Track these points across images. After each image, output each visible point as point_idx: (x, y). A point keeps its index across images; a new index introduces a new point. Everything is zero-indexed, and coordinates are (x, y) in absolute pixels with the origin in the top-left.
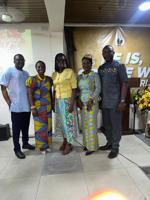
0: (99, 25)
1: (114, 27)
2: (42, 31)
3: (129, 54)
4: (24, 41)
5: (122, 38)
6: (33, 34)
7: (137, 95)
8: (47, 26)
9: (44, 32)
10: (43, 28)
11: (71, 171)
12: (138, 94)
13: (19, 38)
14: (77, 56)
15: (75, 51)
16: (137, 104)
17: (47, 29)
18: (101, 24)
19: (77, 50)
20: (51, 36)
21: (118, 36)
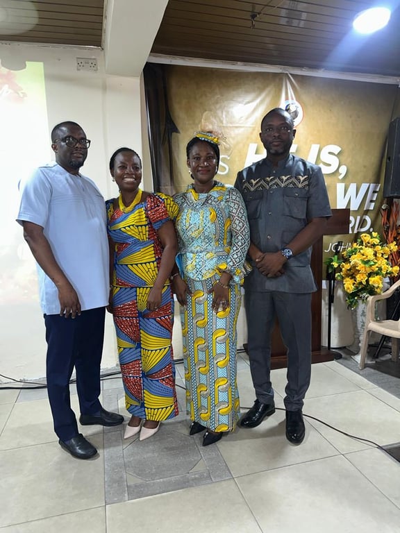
0: (239, 67)
1: (275, 75)
2: (78, 70)
3: (315, 148)
4: (21, 95)
5: (297, 104)
6: (49, 77)
7: (336, 257)
8: (93, 57)
9: (85, 73)
10: (83, 63)
11: (195, 479)
12: (337, 253)
13: (7, 86)
14: (178, 147)
15: (174, 134)
16: (334, 279)
17: (93, 65)
18: (242, 63)
19: (181, 131)
20: (105, 88)
21: (287, 99)
